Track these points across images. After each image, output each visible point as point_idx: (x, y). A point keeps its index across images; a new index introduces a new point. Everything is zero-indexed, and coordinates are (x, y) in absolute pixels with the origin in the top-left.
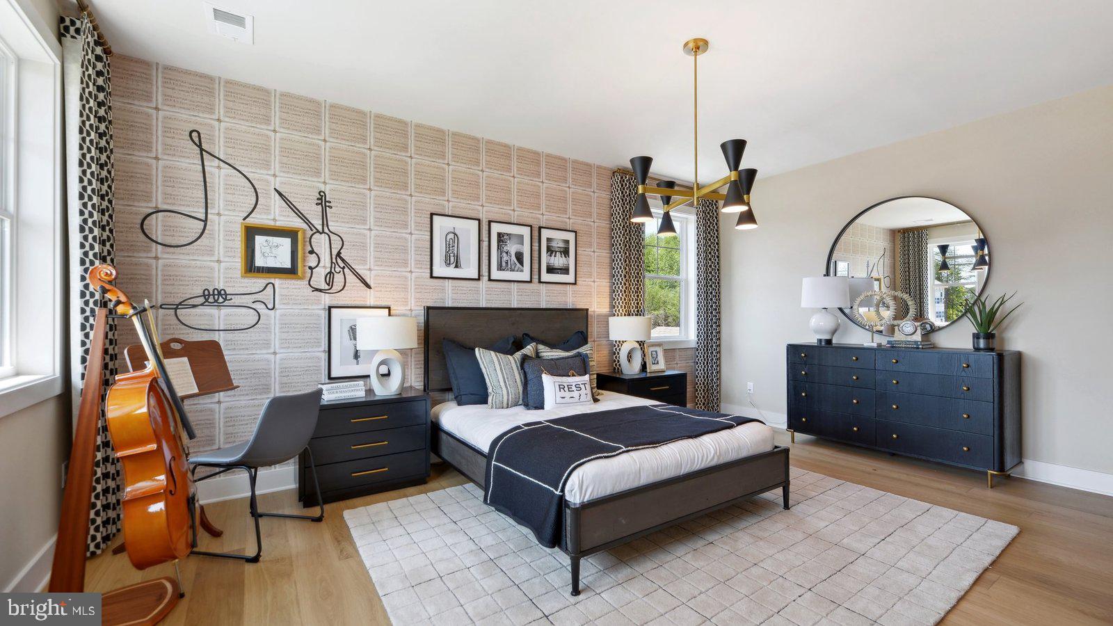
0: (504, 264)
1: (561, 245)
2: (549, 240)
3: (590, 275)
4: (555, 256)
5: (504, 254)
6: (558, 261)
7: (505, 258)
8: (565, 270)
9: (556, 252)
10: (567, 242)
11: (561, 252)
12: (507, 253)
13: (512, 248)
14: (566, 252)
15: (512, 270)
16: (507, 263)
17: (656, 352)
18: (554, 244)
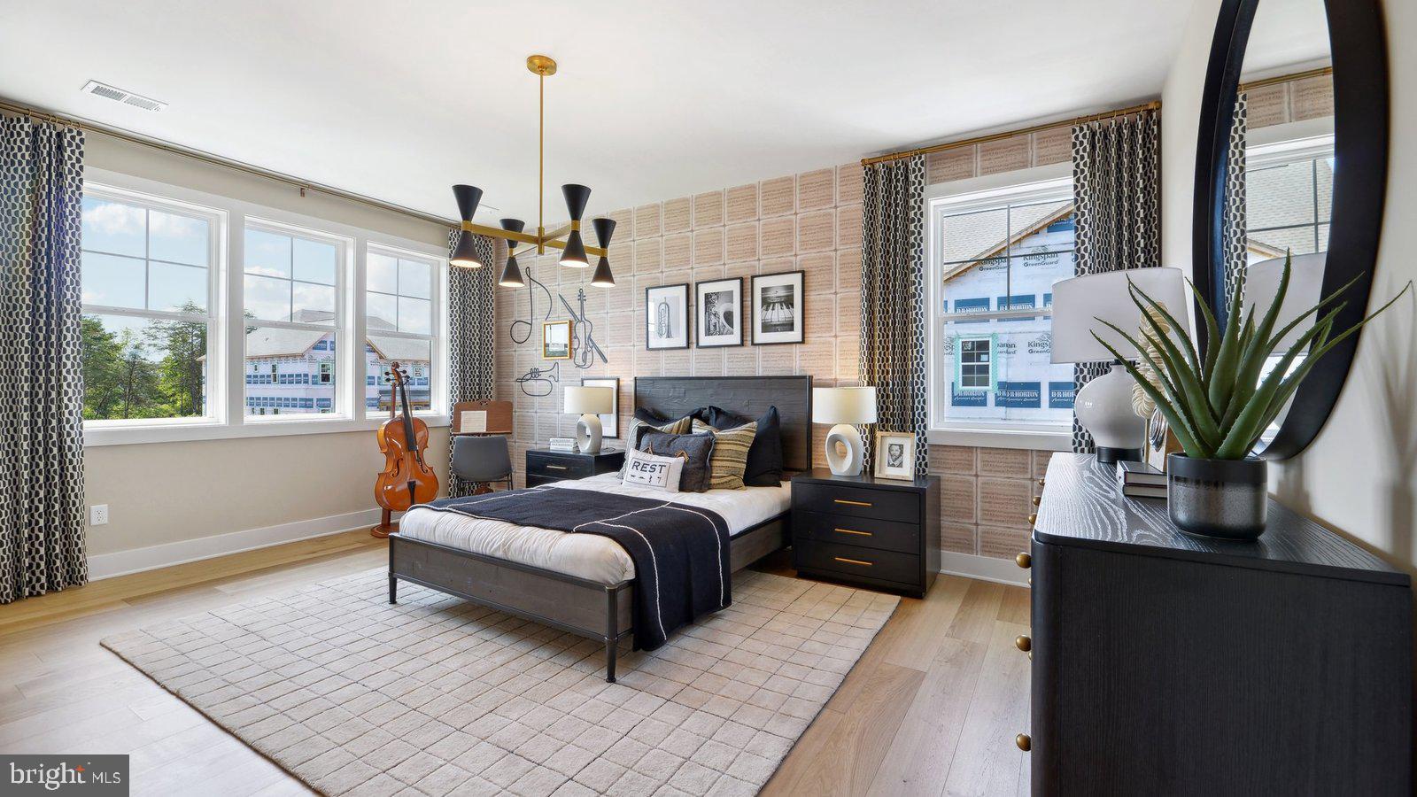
0: (712, 327)
1: (782, 293)
2: (764, 290)
3: (829, 327)
4: (773, 309)
5: (712, 317)
6: (778, 314)
7: (713, 320)
8: (789, 326)
9: (774, 303)
10: (790, 288)
11: (781, 303)
12: (715, 315)
13: (720, 308)
14: (788, 302)
15: (721, 333)
16: (715, 326)
17: (901, 447)
18: (771, 294)
